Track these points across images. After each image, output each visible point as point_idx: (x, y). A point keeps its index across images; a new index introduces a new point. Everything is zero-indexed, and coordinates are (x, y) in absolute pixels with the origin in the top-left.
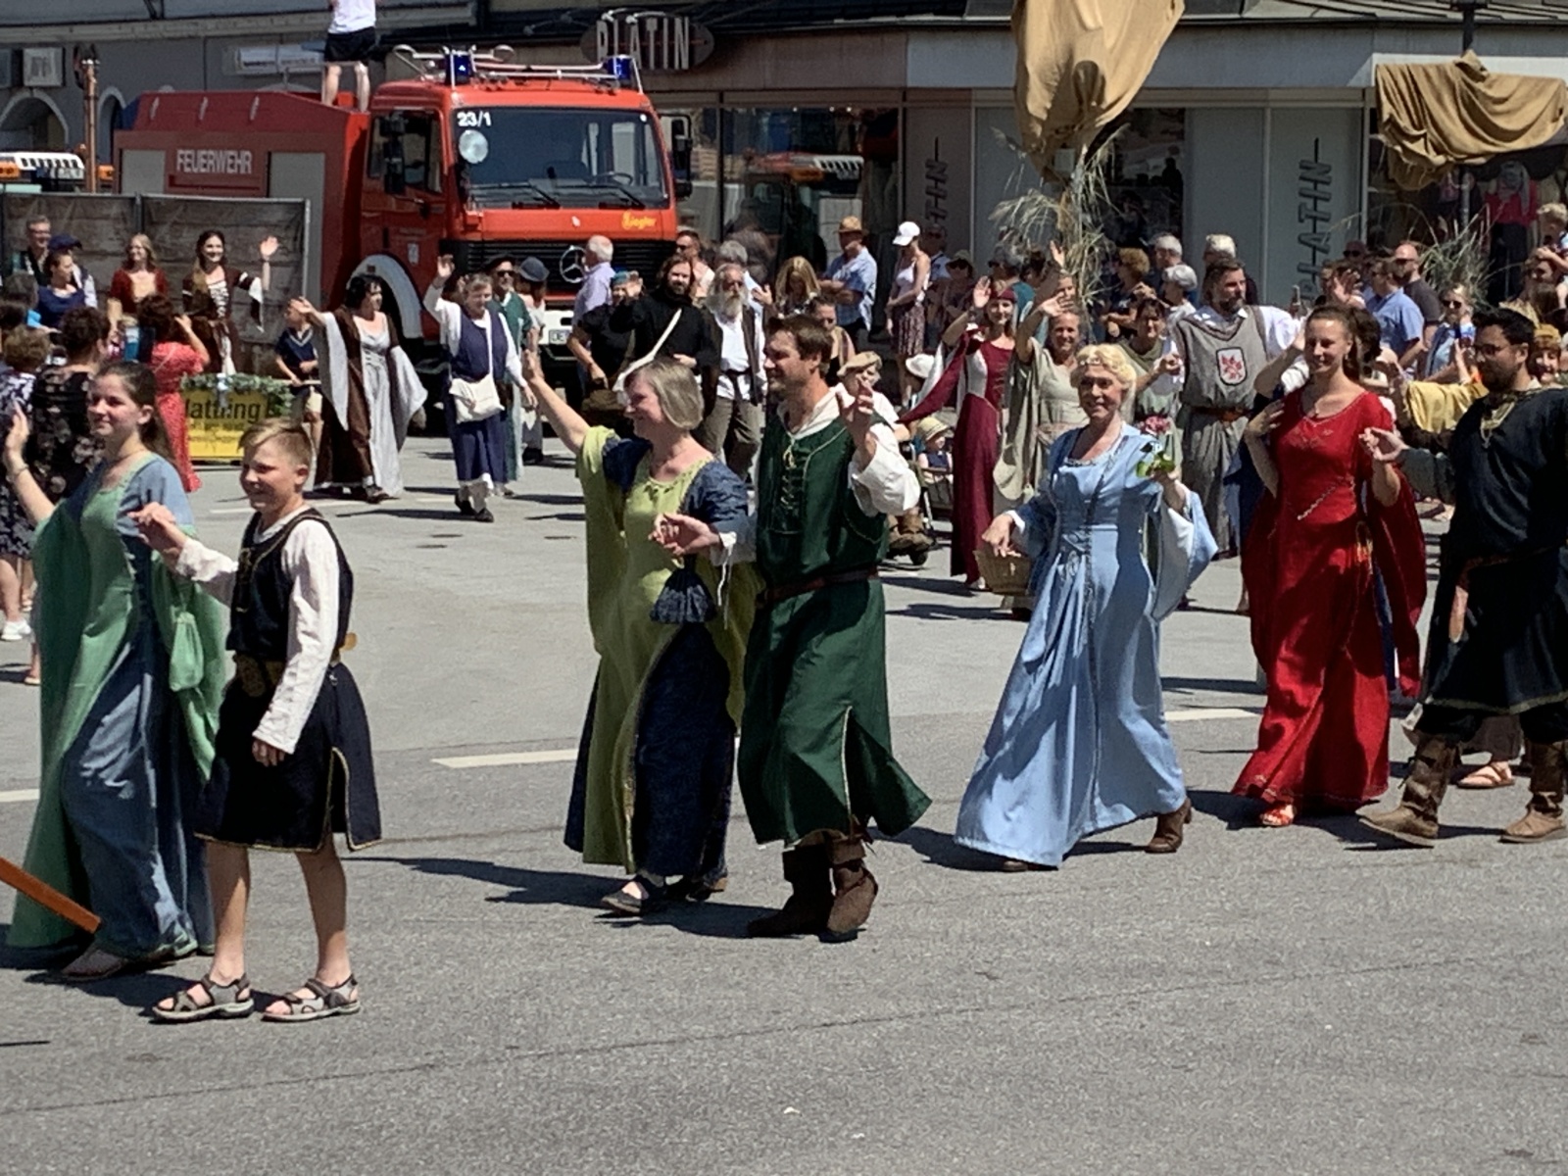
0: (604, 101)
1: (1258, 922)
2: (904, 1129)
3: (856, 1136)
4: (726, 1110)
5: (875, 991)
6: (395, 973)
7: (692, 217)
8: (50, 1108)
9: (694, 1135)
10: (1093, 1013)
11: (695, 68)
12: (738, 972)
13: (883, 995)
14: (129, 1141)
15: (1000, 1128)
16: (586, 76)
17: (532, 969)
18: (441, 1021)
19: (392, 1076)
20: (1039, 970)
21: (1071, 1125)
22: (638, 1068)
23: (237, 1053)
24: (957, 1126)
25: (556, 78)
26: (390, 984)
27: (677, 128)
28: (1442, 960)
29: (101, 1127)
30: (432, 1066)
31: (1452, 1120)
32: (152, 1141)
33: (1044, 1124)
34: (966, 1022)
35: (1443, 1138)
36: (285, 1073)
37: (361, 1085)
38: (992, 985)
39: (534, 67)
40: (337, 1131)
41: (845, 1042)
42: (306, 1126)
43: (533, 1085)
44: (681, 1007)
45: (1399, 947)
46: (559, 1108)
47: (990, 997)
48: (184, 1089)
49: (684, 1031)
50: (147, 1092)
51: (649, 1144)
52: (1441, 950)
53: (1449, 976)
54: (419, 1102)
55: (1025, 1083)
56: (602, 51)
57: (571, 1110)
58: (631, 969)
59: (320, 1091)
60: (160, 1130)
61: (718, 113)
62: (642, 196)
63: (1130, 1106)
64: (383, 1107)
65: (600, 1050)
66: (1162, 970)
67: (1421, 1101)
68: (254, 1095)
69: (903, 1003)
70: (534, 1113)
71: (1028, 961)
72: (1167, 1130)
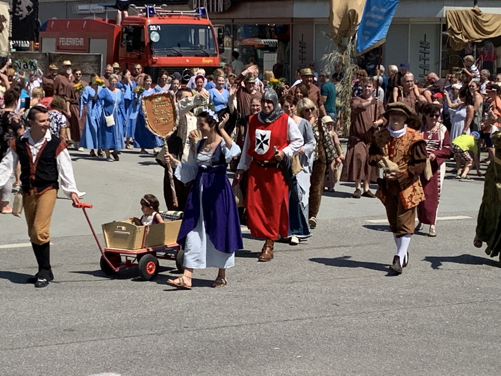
0: (196, 22)
1: (421, 287)
2: (313, 354)
3: (298, 357)
4: (256, 348)
5: (301, 309)
6: (146, 303)
7: (225, 59)
8: (41, 346)
9: (247, 356)
10: (371, 317)
11: (224, 11)
12: (256, 303)
13: (303, 311)
14: (67, 357)
15: (344, 354)
16: (191, 14)
17: (190, 302)
18: (162, 318)
19: (148, 336)
20: (352, 303)
21: (367, 354)
22: (227, 334)
23: (99, 329)
24: (330, 353)
25: (181, 15)
26: (145, 307)
27: (219, 31)
28: (482, 300)
29: (57, 352)
30: (161, 334)
31: (491, 353)
32: (74, 356)
33: (359, 353)
34: (330, 320)
35: (488, 358)
36: (114, 335)
37: (139, 339)
38: (338, 308)
39: (174, 11)
40: (132, 354)
41: (292, 326)
42: (123, 352)
43: (194, 339)
44: (239, 314)
45: (468, 296)
46: (202, 347)
47: (338, 312)
48: (82, 340)
49: (240, 322)
50: (71, 341)
51: (232, 359)
52: (482, 297)
53: (485, 305)
54: (158, 344)
55: (351, 340)
56: (195, 6)
57: (206, 348)
58: (222, 302)
59: (126, 341)
60: (76, 354)
61: (232, 26)
62: (209, 53)
63: (386, 348)
64: (147, 346)
65: (214, 328)
66: (392, 303)
67: (480, 346)
68: (105, 342)
69: (310, 313)
70: (195, 348)
71: (348, 300)
72: (398, 355)
